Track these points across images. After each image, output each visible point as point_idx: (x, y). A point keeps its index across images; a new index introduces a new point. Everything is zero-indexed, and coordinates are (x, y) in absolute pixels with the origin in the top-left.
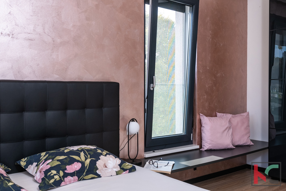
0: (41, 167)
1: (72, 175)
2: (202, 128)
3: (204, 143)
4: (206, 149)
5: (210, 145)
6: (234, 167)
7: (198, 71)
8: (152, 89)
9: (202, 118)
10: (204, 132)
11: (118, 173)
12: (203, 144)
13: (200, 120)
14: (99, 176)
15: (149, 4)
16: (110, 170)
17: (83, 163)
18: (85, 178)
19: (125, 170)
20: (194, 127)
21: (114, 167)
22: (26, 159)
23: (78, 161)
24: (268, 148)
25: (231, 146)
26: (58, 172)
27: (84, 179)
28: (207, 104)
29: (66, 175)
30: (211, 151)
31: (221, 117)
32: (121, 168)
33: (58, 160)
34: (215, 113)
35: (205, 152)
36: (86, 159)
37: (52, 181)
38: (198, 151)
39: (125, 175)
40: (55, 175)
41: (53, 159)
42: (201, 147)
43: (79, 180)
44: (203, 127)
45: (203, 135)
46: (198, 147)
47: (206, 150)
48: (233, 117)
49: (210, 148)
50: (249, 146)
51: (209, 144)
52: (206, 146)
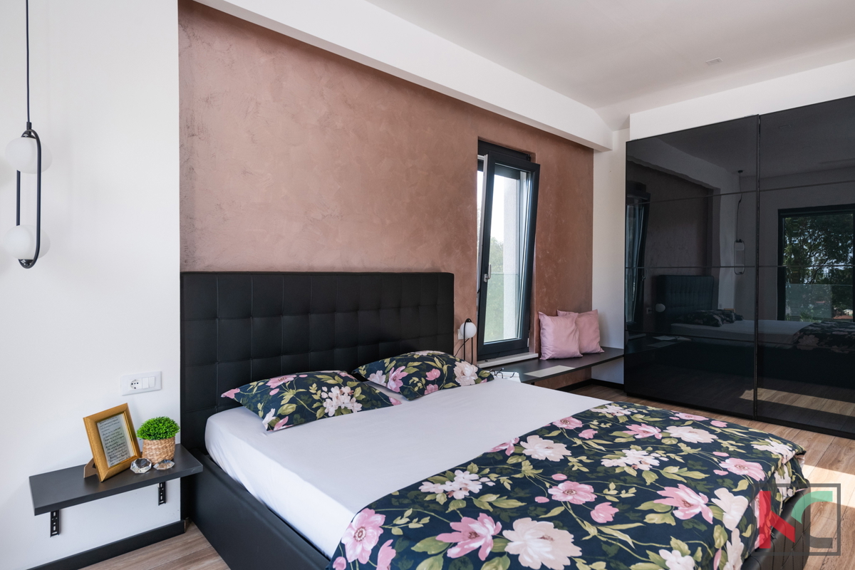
0: (393, 375)
1: (433, 382)
2: (541, 331)
3: (544, 350)
4: (547, 357)
5: (553, 353)
6: (577, 382)
7: (536, 257)
8: (485, 280)
9: (541, 318)
10: (544, 336)
11: (476, 382)
12: (542, 352)
13: (539, 321)
14: (459, 385)
15: (482, 171)
16: (468, 378)
17: (441, 370)
18: (445, 386)
19: (483, 379)
20: (531, 330)
21: (472, 376)
22: (364, 367)
23: (436, 368)
24: (623, 356)
25: (578, 354)
26: (420, 379)
27: (444, 388)
28: (546, 300)
29: (428, 383)
30: (554, 361)
31: (563, 316)
32: (479, 377)
33: (414, 367)
34: (555, 312)
35: (547, 362)
36: (443, 366)
37: (416, 389)
38: (537, 361)
39: (484, 384)
40: (418, 382)
41: (406, 365)
42: (540, 355)
43: (440, 389)
44: (543, 329)
45: (543, 339)
46: (536, 355)
47: (547, 360)
48: (579, 317)
49: (553, 357)
50: (598, 354)
51: (552, 351)
52: (548, 354)
